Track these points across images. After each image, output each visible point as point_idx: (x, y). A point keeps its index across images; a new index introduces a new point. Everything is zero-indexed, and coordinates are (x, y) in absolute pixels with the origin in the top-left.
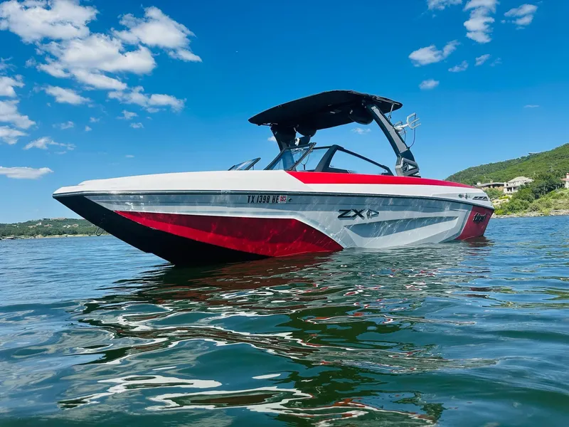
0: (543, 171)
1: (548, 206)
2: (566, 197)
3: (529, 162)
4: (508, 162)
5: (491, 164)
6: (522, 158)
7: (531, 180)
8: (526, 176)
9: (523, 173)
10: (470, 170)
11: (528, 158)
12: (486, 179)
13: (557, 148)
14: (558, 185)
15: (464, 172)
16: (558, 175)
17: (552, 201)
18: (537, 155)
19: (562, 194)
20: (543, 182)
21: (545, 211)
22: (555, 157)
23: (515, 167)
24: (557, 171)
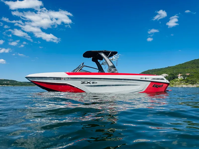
0: (172, 72)
1: (173, 84)
2: (178, 81)
3: (168, 69)
4: (161, 68)
5: (156, 69)
6: (166, 67)
7: (168, 75)
8: (166, 74)
9: (166, 73)
10: (149, 70)
11: (168, 68)
12: (154, 74)
13: (177, 65)
14: (176, 77)
15: (147, 71)
16: (176, 74)
17: (174, 82)
18: (170, 67)
19: (177, 80)
20: (171, 76)
21: (172, 85)
22: (176, 68)
23: (163, 71)
24: (176, 73)
